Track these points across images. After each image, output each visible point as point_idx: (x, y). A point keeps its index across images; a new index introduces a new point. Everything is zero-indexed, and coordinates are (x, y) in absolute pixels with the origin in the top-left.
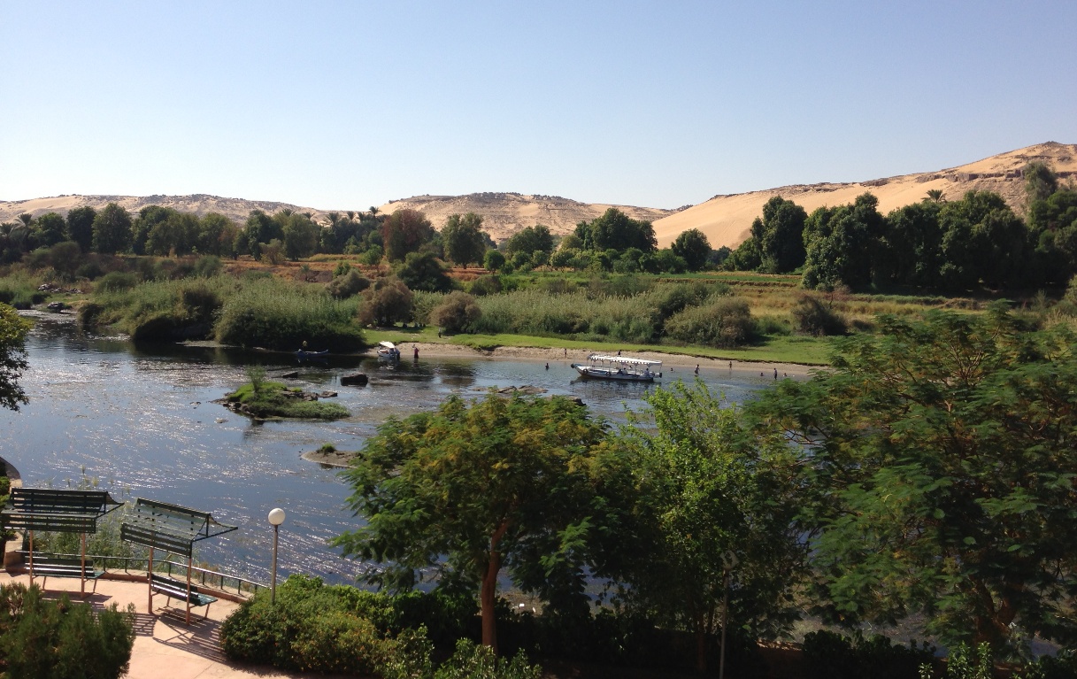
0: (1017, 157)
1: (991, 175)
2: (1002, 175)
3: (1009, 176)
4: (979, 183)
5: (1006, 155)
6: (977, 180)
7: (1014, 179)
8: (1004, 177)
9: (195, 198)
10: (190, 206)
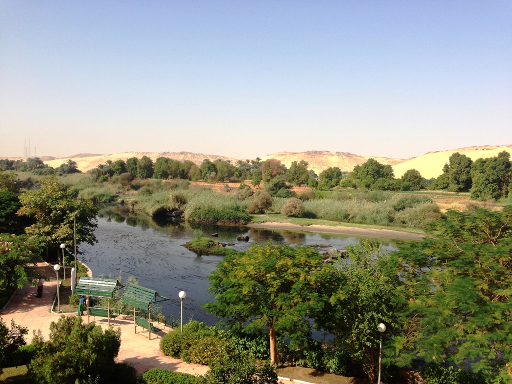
9: (182, 153)
10: (179, 157)
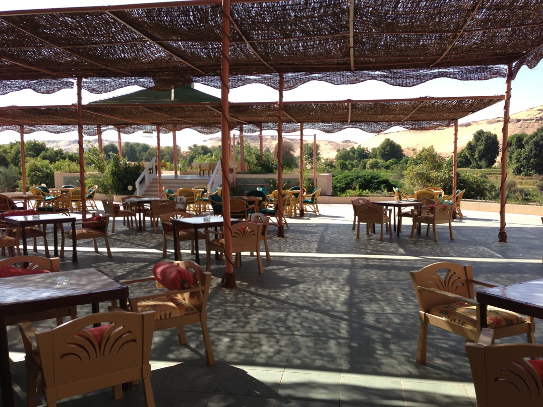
0: (539, 110)
1: (527, 120)
2: (533, 120)
3: (537, 120)
4: (522, 124)
5: (533, 109)
6: (520, 123)
7: (540, 122)
8: (534, 121)
